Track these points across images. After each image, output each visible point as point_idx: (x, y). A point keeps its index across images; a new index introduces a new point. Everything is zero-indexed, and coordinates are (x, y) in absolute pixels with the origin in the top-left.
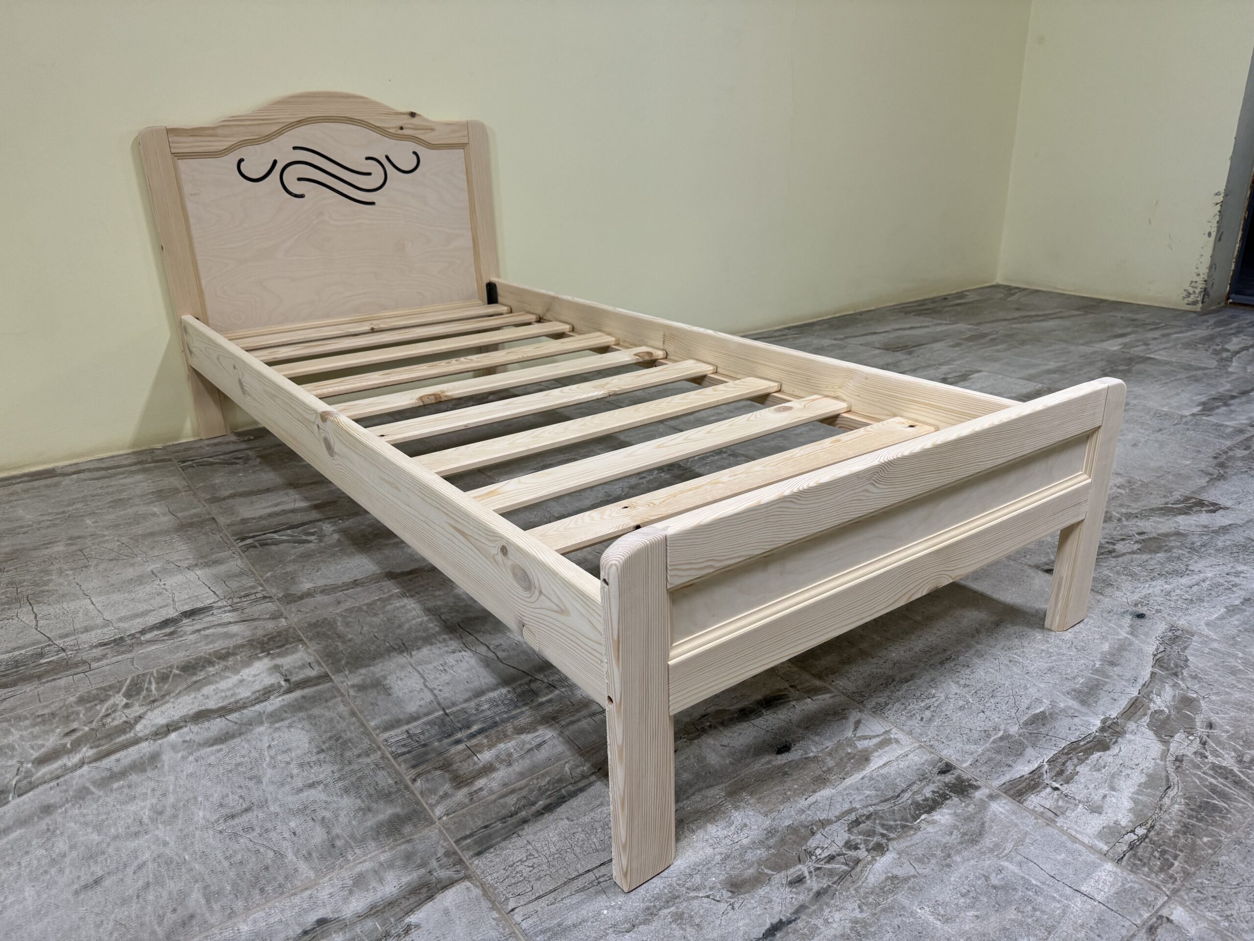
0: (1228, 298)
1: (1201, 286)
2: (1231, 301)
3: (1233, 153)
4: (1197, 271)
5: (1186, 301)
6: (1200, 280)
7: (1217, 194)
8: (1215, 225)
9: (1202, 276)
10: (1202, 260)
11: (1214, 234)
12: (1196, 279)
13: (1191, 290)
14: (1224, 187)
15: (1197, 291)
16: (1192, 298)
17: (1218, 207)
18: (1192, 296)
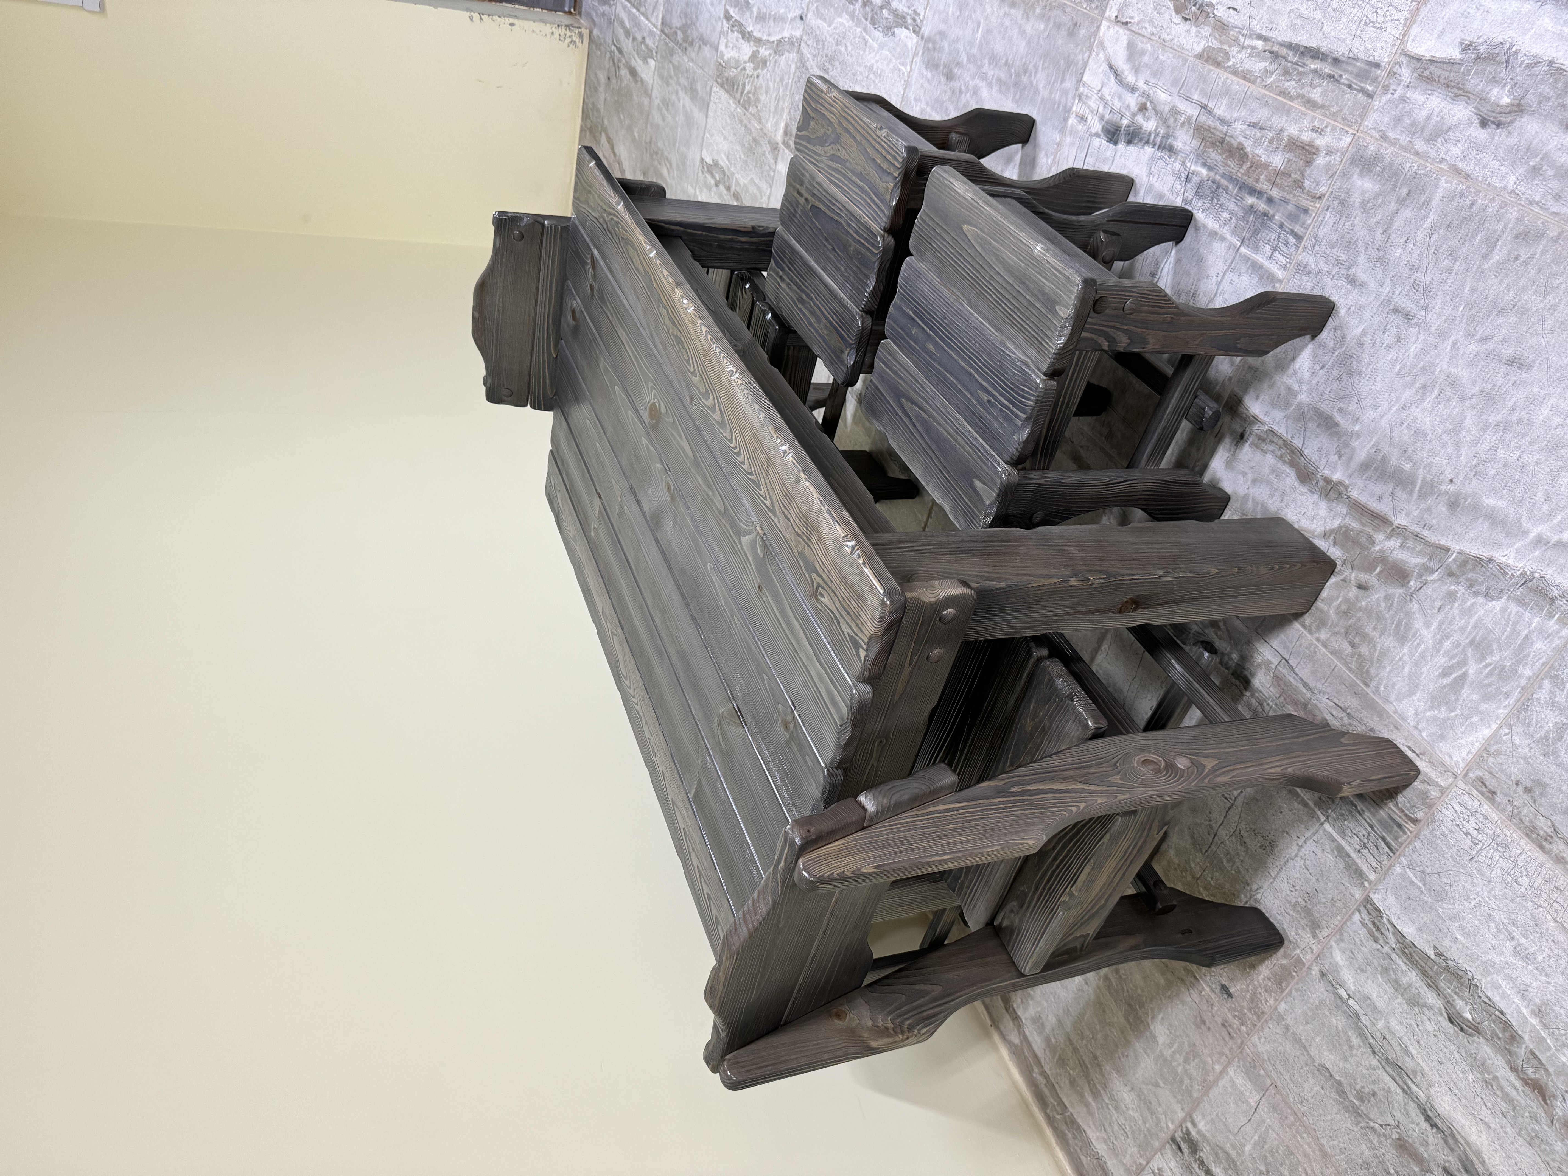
0: (570, 12)
1: (564, 30)
2: (572, 10)
3: (430, 5)
4: (548, 36)
5: (579, 45)
6: (557, 32)
7: (471, 19)
8: (502, 20)
9: (554, 29)
10: (538, 31)
11: (512, 20)
12: (556, 35)
13: (569, 40)
14: (465, 13)
15: (568, 33)
16: (576, 38)
17: (485, 17)
18: (574, 39)
